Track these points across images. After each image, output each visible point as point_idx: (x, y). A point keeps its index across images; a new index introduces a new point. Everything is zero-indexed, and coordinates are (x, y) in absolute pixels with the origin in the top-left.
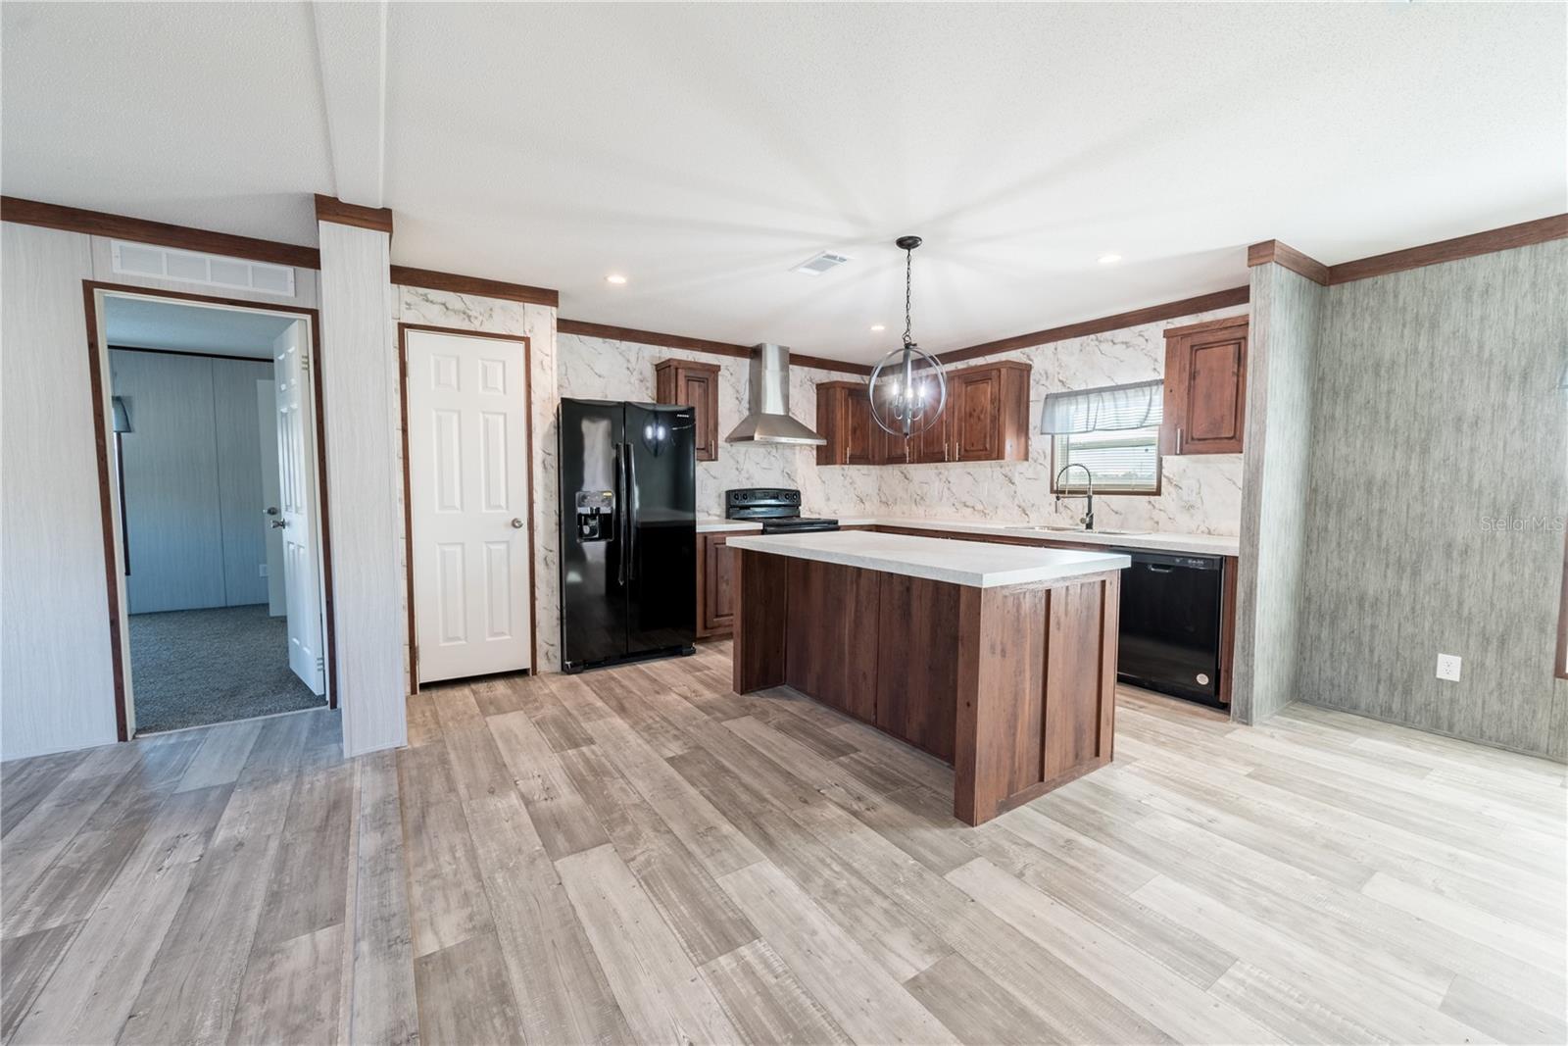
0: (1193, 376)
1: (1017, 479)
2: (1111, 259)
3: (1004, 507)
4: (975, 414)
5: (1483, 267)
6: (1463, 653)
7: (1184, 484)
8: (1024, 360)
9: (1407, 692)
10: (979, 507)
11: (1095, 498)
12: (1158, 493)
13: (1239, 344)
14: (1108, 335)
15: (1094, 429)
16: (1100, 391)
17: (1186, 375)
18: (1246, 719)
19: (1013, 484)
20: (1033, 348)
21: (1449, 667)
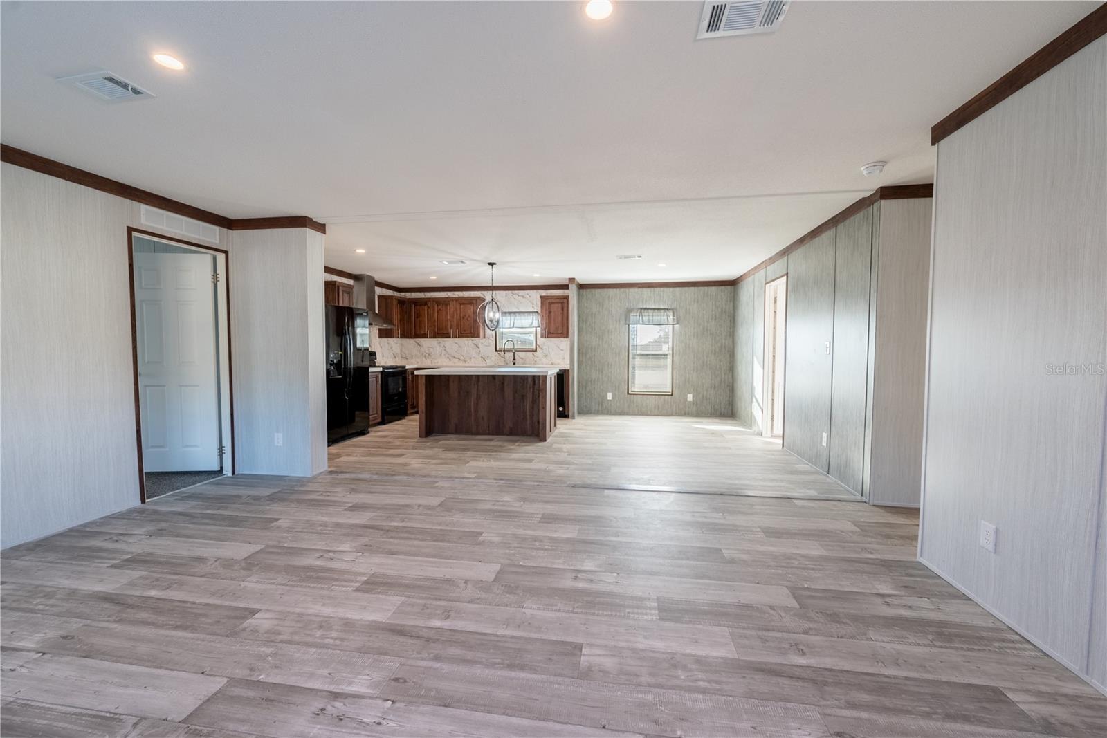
0: (550, 312)
1: (480, 346)
2: (537, 275)
3: (474, 357)
4: (466, 318)
5: (611, 292)
6: (612, 392)
7: (544, 347)
8: (481, 296)
9: (602, 405)
10: (462, 358)
11: (516, 353)
12: (536, 351)
13: (562, 303)
14: (516, 292)
15: (513, 327)
16: (515, 313)
17: (547, 312)
18: (574, 418)
19: (478, 347)
20: (486, 292)
21: (610, 396)
